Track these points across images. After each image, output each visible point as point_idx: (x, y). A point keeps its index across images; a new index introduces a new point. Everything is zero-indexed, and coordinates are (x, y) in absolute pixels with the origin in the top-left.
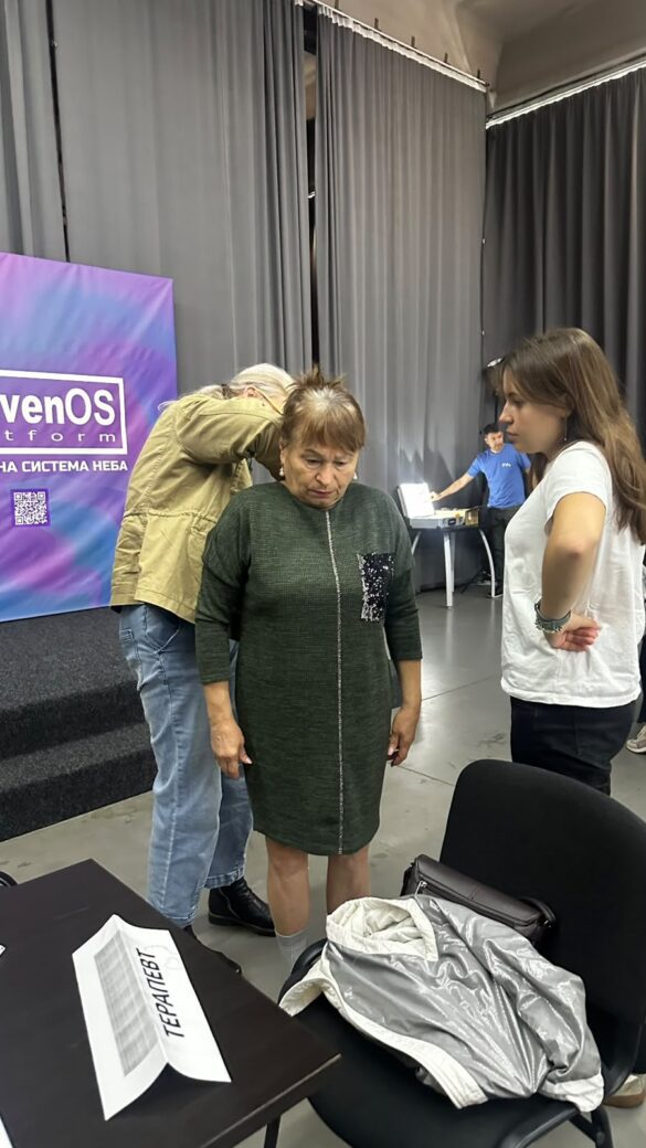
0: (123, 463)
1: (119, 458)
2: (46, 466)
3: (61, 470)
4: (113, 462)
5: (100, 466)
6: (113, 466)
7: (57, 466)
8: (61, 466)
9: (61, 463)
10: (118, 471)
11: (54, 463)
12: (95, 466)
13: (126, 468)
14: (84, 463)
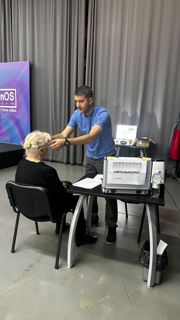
1: (14, 109)
3: (3, 111)
10: (14, 112)
11: (2, 109)
12: (10, 110)
13: (16, 111)
14: (7, 110)
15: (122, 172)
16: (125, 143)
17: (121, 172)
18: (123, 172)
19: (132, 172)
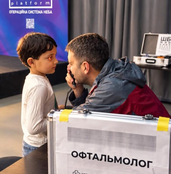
0: (51, 11)
1: (50, 9)
2: (33, 12)
3: (37, 13)
4: (48, 11)
5: (45, 12)
6: (48, 12)
7: (36, 12)
8: (37, 12)
9: (37, 11)
10: (50, 14)
11: (35, 11)
12: (44, 12)
13: (52, 13)
14: (42, 11)
15: (96, 157)
16: (153, 61)
17: (92, 156)
18: (100, 157)
19: (127, 161)
